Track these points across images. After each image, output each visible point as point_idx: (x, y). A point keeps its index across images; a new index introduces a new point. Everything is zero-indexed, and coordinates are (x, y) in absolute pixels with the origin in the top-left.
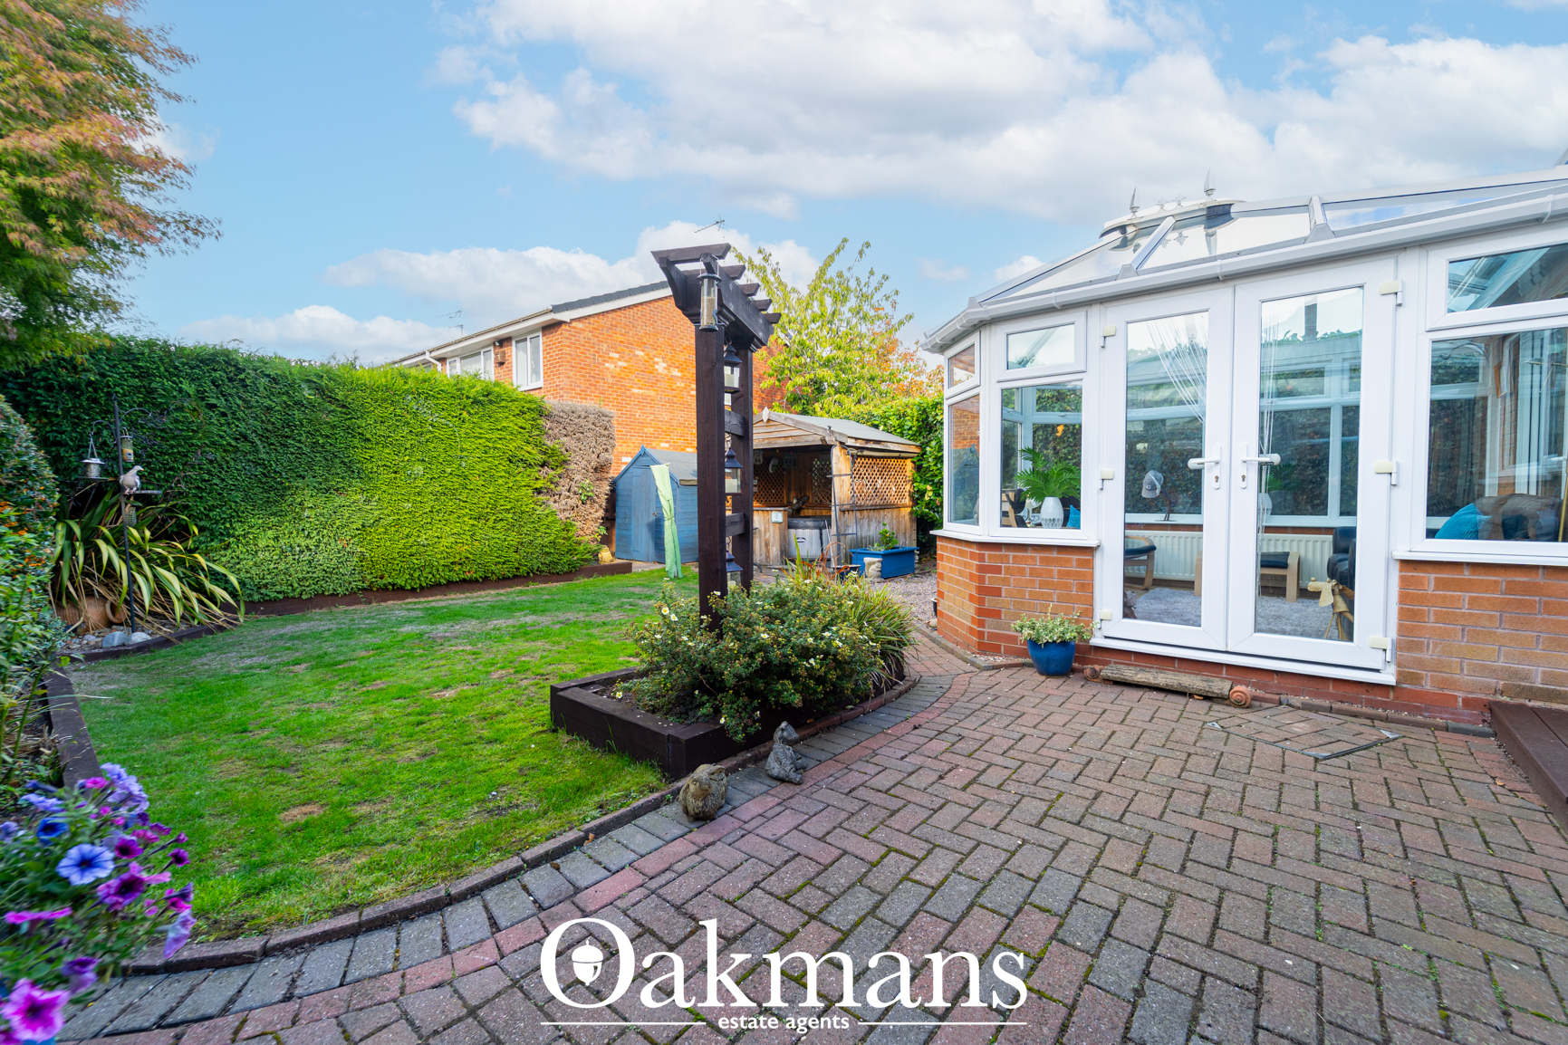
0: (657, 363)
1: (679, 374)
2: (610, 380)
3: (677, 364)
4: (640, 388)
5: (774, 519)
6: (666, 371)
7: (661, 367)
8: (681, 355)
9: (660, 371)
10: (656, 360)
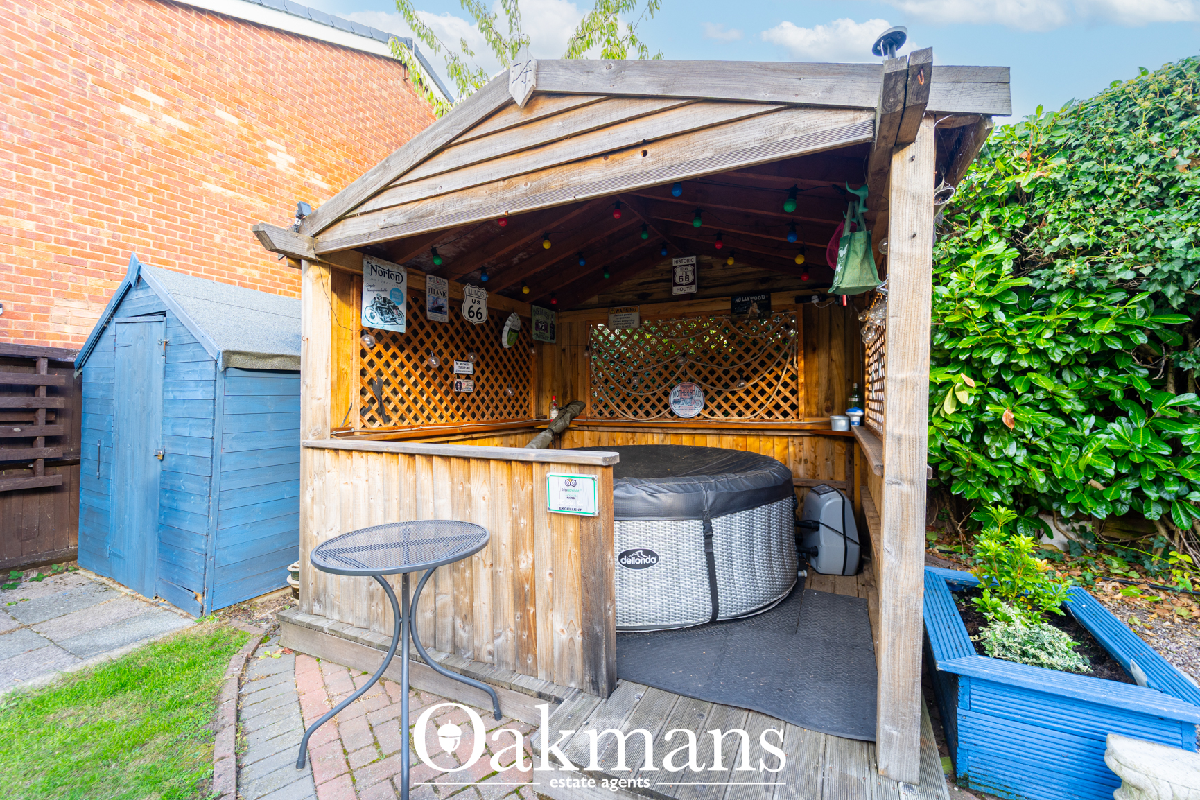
0: (274, 151)
1: (325, 186)
2: (136, 147)
3: (320, 166)
4: (225, 186)
5: (557, 499)
6: (294, 172)
7: (282, 160)
8: (329, 153)
9: (280, 167)
10: (269, 142)
